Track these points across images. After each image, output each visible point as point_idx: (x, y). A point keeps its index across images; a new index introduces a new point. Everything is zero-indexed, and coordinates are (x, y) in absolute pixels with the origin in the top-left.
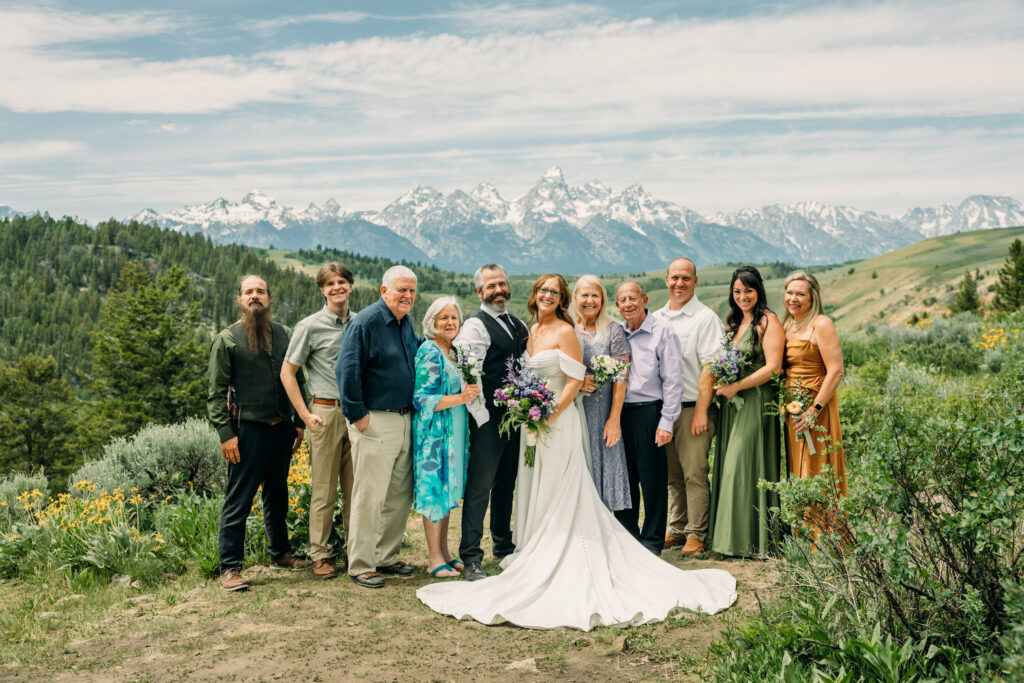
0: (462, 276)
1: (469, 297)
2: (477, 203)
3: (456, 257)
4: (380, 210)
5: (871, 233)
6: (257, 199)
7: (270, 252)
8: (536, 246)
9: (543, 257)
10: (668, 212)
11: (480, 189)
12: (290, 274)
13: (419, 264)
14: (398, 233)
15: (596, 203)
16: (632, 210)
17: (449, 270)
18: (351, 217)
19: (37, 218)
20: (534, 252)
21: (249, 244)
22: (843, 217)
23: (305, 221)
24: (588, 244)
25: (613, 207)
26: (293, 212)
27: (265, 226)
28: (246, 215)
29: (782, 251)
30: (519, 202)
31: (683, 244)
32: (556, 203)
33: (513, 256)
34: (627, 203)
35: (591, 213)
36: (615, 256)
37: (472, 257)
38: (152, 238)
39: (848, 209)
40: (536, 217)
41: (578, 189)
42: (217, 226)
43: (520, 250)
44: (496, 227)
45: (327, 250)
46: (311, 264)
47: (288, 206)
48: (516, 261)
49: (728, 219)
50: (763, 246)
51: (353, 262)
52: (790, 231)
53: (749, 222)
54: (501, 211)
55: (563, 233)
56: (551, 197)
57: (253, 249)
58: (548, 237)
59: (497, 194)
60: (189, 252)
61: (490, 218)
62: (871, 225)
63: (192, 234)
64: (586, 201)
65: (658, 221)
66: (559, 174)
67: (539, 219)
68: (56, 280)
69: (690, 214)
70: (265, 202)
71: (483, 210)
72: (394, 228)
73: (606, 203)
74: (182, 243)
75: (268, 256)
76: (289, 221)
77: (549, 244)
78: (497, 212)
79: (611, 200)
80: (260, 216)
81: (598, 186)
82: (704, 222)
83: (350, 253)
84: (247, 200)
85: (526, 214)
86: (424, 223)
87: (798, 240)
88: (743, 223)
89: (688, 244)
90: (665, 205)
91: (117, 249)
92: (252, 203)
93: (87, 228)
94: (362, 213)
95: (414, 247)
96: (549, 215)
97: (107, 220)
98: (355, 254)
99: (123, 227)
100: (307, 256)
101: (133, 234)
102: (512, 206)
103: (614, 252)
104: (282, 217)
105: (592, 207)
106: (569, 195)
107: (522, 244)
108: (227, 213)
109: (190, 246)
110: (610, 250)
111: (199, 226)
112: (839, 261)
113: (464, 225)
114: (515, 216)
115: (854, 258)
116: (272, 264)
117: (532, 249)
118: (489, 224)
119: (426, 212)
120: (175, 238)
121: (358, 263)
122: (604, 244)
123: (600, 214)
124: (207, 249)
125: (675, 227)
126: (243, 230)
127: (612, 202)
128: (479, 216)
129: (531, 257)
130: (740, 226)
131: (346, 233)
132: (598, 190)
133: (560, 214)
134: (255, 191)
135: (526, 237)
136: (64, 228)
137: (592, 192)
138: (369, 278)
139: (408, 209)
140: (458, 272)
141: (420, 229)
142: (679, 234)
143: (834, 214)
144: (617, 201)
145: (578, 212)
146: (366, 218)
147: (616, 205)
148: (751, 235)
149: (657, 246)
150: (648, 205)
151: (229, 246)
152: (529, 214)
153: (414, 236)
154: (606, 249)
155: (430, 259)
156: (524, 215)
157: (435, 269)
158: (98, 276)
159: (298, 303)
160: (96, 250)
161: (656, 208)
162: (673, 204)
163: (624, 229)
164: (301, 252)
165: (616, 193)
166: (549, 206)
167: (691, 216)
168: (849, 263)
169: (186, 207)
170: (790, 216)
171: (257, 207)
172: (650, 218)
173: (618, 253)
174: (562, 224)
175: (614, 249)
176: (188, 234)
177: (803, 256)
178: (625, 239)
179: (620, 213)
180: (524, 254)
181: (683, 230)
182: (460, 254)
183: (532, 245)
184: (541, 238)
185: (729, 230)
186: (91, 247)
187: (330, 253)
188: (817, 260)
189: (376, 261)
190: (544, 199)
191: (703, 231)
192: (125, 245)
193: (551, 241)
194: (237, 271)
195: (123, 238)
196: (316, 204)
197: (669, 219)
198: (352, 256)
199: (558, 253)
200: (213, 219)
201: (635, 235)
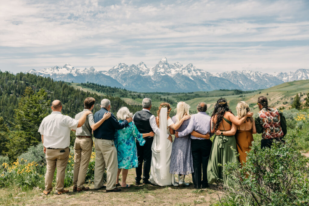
0: (134, 92)
1: (136, 99)
2: (139, 69)
3: (132, 86)
4: (108, 71)
5: (266, 80)
6: (68, 66)
7: (72, 84)
9: (160, 86)
10: (201, 73)
11: (140, 64)
12: (78, 91)
13: (120, 88)
14: (114, 78)
15: (178, 69)
16: (189, 72)
17: (130, 90)
18: (98, 73)
20: (157, 85)
21: (65, 81)
22: (258, 75)
23: (83, 74)
24: (175, 83)
25: (183, 71)
26: (80, 71)
27: (70, 75)
28: (65, 71)
29: (238, 86)
30: (153, 69)
31: (206, 83)
32: (165, 69)
33: (151, 86)
34: (188, 70)
35: (176, 73)
38: (34, 79)
39: (259, 73)
40: (158, 74)
41: (172, 65)
42: (55, 75)
43: (153, 84)
44: (145, 77)
46: (85, 88)
47: (78, 69)
48: (151, 88)
49: (220, 75)
50: (231, 84)
51: (99, 87)
52: (240, 79)
53: (227, 76)
54: (147, 71)
55: (166, 79)
56: (163, 67)
57: (66, 83)
58: (162, 80)
59: (146, 66)
60: (46, 83)
61: (143, 74)
62: (266, 78)
63: (47, 77)
64: (174, 69)
65: (197, 76)
66: (166, 60)
67: (159, 74)
68: (3, 92)
69: (208, 73)
70: (71, 67)
71: (141, 71)
72: (112, 76)
73: (181, 69)
74: (43, 80)
75: (71, 85)
76: (78, 74)
77: (162, 83)
78: (145, 72)
79: (182, 68)
80: (69, 72)
81: (178, 64)
82: (212, 76)
83: (98, 84)
84: (65, 67)
85: (155, 72)
86: (122, 75)
87: (243, 82)
89: (207, 83)
90: (200, 70)
91: (23, 82)
93: (13, 75)
94: (102, 71)
95: (118, 82)
96: (162, 73)
97: (19, 73)
98: (100, 85)
99: (25, 75)
100: (84, 85)
101: (28, 77)
102: (150, 70)
103: (183, 85)
104: (76, 72)
105: (176, 71)
106: (169, 67)
107: (153, 82)
108: (58, 71)
109: (46, 81)
110: (182, 85)
111: (49, 75)
112: (256, 90)
113: (135, 76)
114: (151, 73)
115: (261, 89)
116: (73, 87)
117: (157, 84)
118: (143, 76)
119: (122, 71)
120: (42, 79)
121: (100, 88)
122: (180, 83)
123: (179, 73)
124: (52, 83)
125: (203, 77)
126: (63, 76)
128: (140, 73)
129: (156, 87)
130: (224, 78)
131: (96, 78)
132: (178, 65)
133: (166, 73)
134: (67, 64)
135: (155, 80)
136: (5, 75)
137: (176, 66)
138: (104, 92)
139: (117, 70)
141: (120, 77)
142: (204, 80)
143: (254, 74)
144: (184, 69)
145: (172, 72)
146: (103, 73)
147: (184, 70)
148: (228, 80)
149: (197, 83)
150: (194, 70)
151: (59, 81)
152: (156, 72)
153: (118, 79)
154: (181, 84)
155: (124, 87)
156: (154, 73)
157: (125, 90)
158: (16, 91)
159: (81, 100)
160: (16, 82)
161: (197, 71)
162: (203, 70)
163: (186, 78)
164: (82, 84)
165: (184, 66)
166: (162, 70)
167: (208, 74)
168: (259, 90)
169: (45, 69)
170: (240, 75)
171: (68, 69)
172: (195, 74)
173: (184, 86)
174: (167, 76)
175: (183, 84)
176: (45, 78)
177: (244, 87)
178: (187, 81)
179: (185, 73)
180: (154, 85)
181: (206, 79)
184: (160, 80)
185: (221, 79)
186: (14, 81)
187: (91, 84)
188: (249, 89)
189: (106, 87)
190: (161, 68)
191: (212, 79)
192: (25, 81)
193: (163, 82)
194: (61, 89)
195: (25, 79)
196: (87, 68)
197: (201, 75)
198: (98, 85)
199: (165, 85)
200: (54, 73)
201: (190, 80)
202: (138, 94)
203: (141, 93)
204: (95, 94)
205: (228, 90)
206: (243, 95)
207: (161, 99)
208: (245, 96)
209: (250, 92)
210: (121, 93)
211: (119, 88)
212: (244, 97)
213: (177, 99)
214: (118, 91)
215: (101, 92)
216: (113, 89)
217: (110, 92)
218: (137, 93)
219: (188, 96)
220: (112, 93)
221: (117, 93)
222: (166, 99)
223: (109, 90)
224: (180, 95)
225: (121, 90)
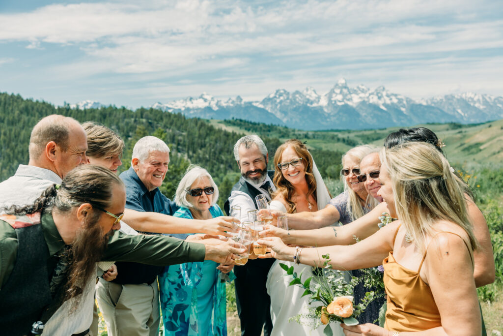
0: (299, 130)
2: (305, 96)
3: (296, 122)
4: (261, 100)
5: (500, 108)
6: (206, 97)
7: (211, 121)
8: (334, 116)
9: (337, 121)
10: (397, 99)
11: (307, 90)
12: (220, 131)
14: (269, 111)
15: (362, 95)
16: (379, 98)
17: (293, 128)
18: (247, 104)
19: (111, 107)
21: (202, 117)
22: (486, 100)
23: (227, 106)
24: (358, 115)
25: (370, 97)
26: (221, 103)
27: (209, 109)
28: (200, 104)
29: (454, 117)
30: (326, 95)
31: (405, 114)
32: (343, 95)
33: (323, 121)
34: (377, 95)
35: (360, 100)
36: (372, 120)
37: (303, 122)
38: (159, 115)
39: (488, 96)
40: (333, 102)
41: (354, 89)
42: (188, 109)
43: (326, 118)
44: (314, 107)
45: (237, 119)
46: (230, 126)
47: (219, 99)
48: (324, 123)
49: (427, 102)
50: (444, 114)
51: (248, 125)
52: (458, 107)
53: (438, 102)
54: (317, 100)
55: (347, 110)
56: (341, 93)
57: (204, 120)
58: (339, 112)
59: (315, 92)
60: (175, 121)
61: (312, 103)
62: (500, 103)
63: (177, 113)
64: (357, 94)
65: (392, 104)
66: (345, 82)
67: (335, 103)
70: (208, 97)
71: (308, 100)
72: (267, 109)
73: (367, 95)
74: (172, 117)
75: (210, 122)
76: (220, 107)
78: (315, 101)
80: (206, 104)
81: (363, 87)
82: (415, 103)
83: (247, 120)
84: (201, 97)
86: (281, 107)
87: (462, 111)
88: (434, 103)
89: (407, 114)
90: (396, 95)
91: (144, 120)
92: (203, 98)
93: (131, 111)
94: (252, 102)
95: (276, 117)
96: (340, 101)
97: (140, 108)
98: (250, 121)
99: (147, 111)
100: (228, 123)
101: (151, 113)
102: (322, 98)
104: (217, 104)
105: (360, 98)
106: (349, 92)
107: (327, 115)
108: (192, 103)
109: (176, 119)
110: (369, 118)
111: (180, 109)
112: (483, 121)
113: (300, 107)
114: (323, 102)
115: (491, 120)
116: (212, 126)
117: (332, 118)
118: (311, 106)
119: (281, 102)
120: (170, 115)
121: (250, 125)
122: (366, 115)
123: (364, 101)
124: (183, 120)
125: (401, 106)
126: (199, 111)
127: (370, 94)
128: (307, 103)
129: (331, 121)
130: (433, 105)
131: (245, 111)
132: (363, 89)
133: (345, 101)
134: (205, 93)
135: (329, 112)
136: (121, 112)
137: (360, 90)
139: (273, 100)
140: (297, 129)
141: (279, 109)
142: (403, 109)
143: (481, 98)
144: (372, 94)
145: (353, 99)
146: (254, 104)
147: (372, 96)
148: (438, 109)
149: (392, 115)
150: (388, 96)
151: (193, 118)
152: (330, 101)
153: (276, 112)
154: (367, 117)
155: (284, 123)
156: (328, 102)
157: (286, 127)
158: (136, 132)
160: (135, 121)
161: (391, 97)
162: (399, 95)
163: (375, 107)
164: (225, 121)
165: (372, 90)
166: (340, 97)
167: (409, 100)
168: (489, 122)
169: (174, 101)
170: (458, 100)
171: (205, 100)
172: (388, 102)
174: (346, 106)
175: (371, 117)
177: (465, 119)
178: (376, 112)
179: (374, 100)
180: (328, 120)
181: (405, 107)
182: (298, 120)
183: (331, 116)
184: (336, 112)
185: (428, 107)
186: (133, 120)
187: (238, 121)
188: (472, 121)
189: (259, 124)
190: (337, 94)
191: (415, 108)
192: (147, 118)
193: (341, 114)
194: (196, 129)
195: (147, 115)
196: (232, 98)
197: (398, 102)
198: (248, 122)
199: (344, 119)
200: (186, 106)
201: (382, 110)
202: (305, 133)
203: (309, 131)
205: (440, 124)
206: (463, 130)
207: (338, 140)
208: (465, 132)
209: (474, 125)
210: (280, 132)
211: (277, 124)
212: (464, 134)
213: (362, 139)
214: (276, 129)
216: (269, 126)
217: (264, 131)
218: (303, 131)
219: (378, 134)
220: (268, 133)
221: (274, 132)
222: (346, 138)
223: (263, 128)
224: (367, 133)
225: (280, 128)
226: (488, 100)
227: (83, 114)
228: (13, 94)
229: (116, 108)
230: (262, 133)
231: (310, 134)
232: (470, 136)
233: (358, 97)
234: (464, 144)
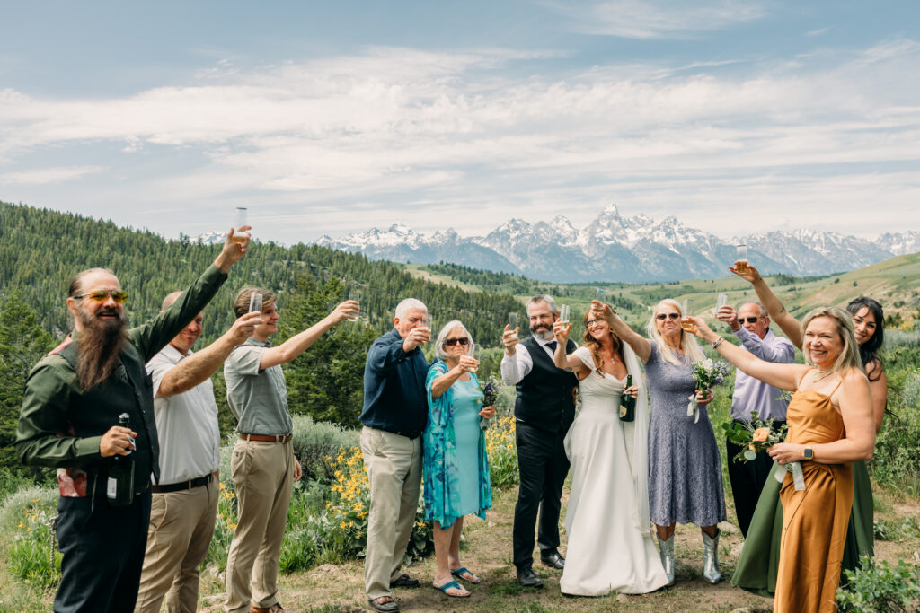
0: (544, 283)
2: (555, 231)
3: (539, 269)
4: (485, 236)
5: (852, 252)
6: (399, 229)
7: (408, 266)
8: (598, 261)
9: (602, 269)
10: (696, 236)
11: (557, 220)
12: (421, 281)
13: (513, 275)
14: (498, 252)
15: (642, 230)
16: (669, 235)
17: (534, 279)
18: (465, 241)
20: (596, 266)
21: (393, 260)
22: (830, 240)
23: (432, 244)
24: (636, 260)
25: (655, 233)
26: (424, 238)
27: (404, 248)
28: (392, 240)
29: (783, 266)
30: (586, 230)
31: (707, 261)
32: (612, 231)
33: (581, 269)
34: (665, 230)
35: (638, 238)
36: (656, 269)
37: (551, 270)
38: (326, 256)
39: (834, 234)
40: (598, 241)
41: (629, 221)
42: (371, 248)
43: (586, 264)
44: (569, 247)
45: (447, 264)
46: (436, 274)
47: (421, 233)
48: (583, 272)
49: (741, 241)
50: (768, 261)
51: (465, 273)
52: (789, 251)
53: (757, 244)
54: (572, 236)
55: (618, 252)
56: (609, 226)
57: (395, 264)
58: (607, 254)
59: (569, 224)
60: (351, 266)
61: (564, 241)
62: (851, 247)
63: (354, 253)
64: (635, 229)
65: (688, 244)
66: (615, 209)
67: (600, 242)
70: (405, 231)
71: (559, 236)
72: (495, 249)
73: (650, 230)
74: (347, 259)
75: (406, 268)
76: (421, 244)
77: (608, 261)
78: (569, 237)
80: (401, 240)
81: (644, 218)
82: (723, 244)
83: (463, 266)
84: (392, 229)
86: (516, 245)
87: (795, 258)
88: (753, 245)
89: (711, 260)
90: (694, 231)
91: (303, 264)
92: (396, 231)
93: (283, 249)
94: (472, 238)
95: (508, 262)
96: (607, 239)
97: (297, 244)
98: (467, 267)
99: (308, 248)
100: (433, 269)
101: (314, 253)
102: (580, 233)
103: (655, 266)
104: (416, 241)
105: (639, 233)
106: (622, 225)
107: (587, 260)
108: (378, 238)
109: (352, 262)
110: (652, 265)
111: (359, 247)
112: (827, 273)
113: (545, 247)
114: (582, 240)
115: (839, 271)
116: (409, 274)
117: (595, 264)
118: (564, 245)
119: (518, 237)
120: (343, 256)
121: (469, 274)
122: (648, 260)
123: (645, 238)
124: (364, 264)
125: (701, 248)
126: (390, 250)
127: (654, 229)
128: (556, 240)
129: (594, 269)
131: (461, 252)
132: (643, 221)
133: (616, 238)
134: (398, 223)
135: (591, 255)
136: (268, 250)
137: (639, 223)
138: (476, 284)
139: (505, 235)
140: (541, 281)
141: (514, 249)
142: (705, 253)
143: (823, 238)
144: (658, 229)
145: (628, 236)
146: (475, 241)
147: (657, 232)
148: (761, 254)
149: (688, 261)
150: (681, 232)
151: (379, 262)
152: (592, 238)
153: (509, 255)
154: (650, 264)
155: (520, 271)
156: (589, 239)
157: (524, 278)
158: (290, 282)
160: (289, 264)
161: (687, 234)
162: (700, 231)
163: (663, 249)
164: (429, 266)
165: (658, 222)
166: (607, 233)
167: (713, 239)
168: (836, 274)
169: (350, 235)
170: (788, 240)
171: (399, 234)
172: (682, 241)
173: (658, 267)
174: (618, 246)
175: (656, 264)
176: (351, 254)
177: (799, 269)
178: (664, 257)
179: (660, 238)
180: (589, 267)
181: (707, 250)
182: (542, 267)
183: (594, 261)
184: (601, 256)
186: (286, 262)
187: (449, 267)
188: (811, 273)
189: (481, 272)
190: (603, 228)
192: (308, 261)
193: (609, 258)
194: (384, 279)
195: (308, 256)
196: (440, 232)
197: (697, 242)
198: (465, 269)
199: (614, 267)
200: (369, 243)
201: (671, 254)
202: (553, 287)
203: (559, 284)
204: (457, 288)
206: (797, 286)
208: (800, 289)
209: (814, 279)
210: (515, 285)
211: (510, 274)
212: (798, 292)
213: (641, 298)
214: (508, 281)
215: (471, 283)
216: (497, 276)
217: (490, 283)
218: (551, 284)
219: (668, 290)
220: (496, 286)
221: (505, 285)
222: (617, 297)
223: (489, 279)
224: (650, 288)
225: (514, 278)
226: (834, 241)
227: (209, 252)
228: (101, 220)
229: (260, 244)
230: (486, 286)
231: (562, 289)
232: (808, 296)
233: (636, 232)
234: (799, 307)
